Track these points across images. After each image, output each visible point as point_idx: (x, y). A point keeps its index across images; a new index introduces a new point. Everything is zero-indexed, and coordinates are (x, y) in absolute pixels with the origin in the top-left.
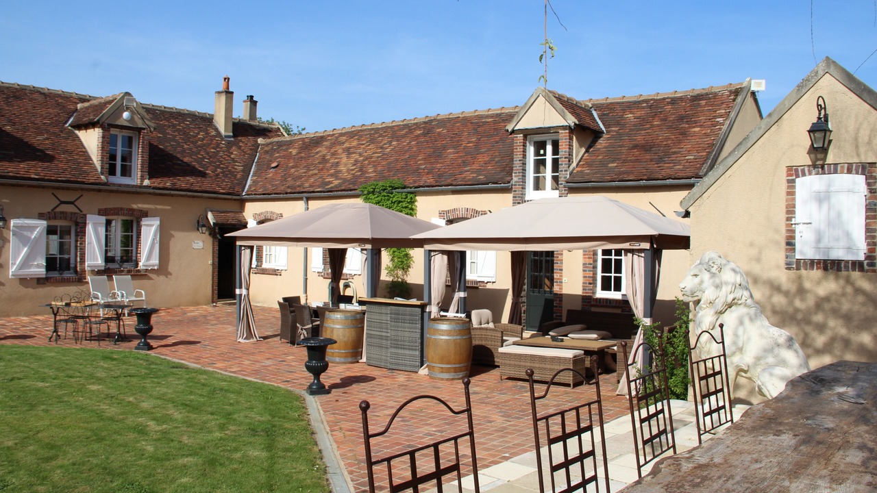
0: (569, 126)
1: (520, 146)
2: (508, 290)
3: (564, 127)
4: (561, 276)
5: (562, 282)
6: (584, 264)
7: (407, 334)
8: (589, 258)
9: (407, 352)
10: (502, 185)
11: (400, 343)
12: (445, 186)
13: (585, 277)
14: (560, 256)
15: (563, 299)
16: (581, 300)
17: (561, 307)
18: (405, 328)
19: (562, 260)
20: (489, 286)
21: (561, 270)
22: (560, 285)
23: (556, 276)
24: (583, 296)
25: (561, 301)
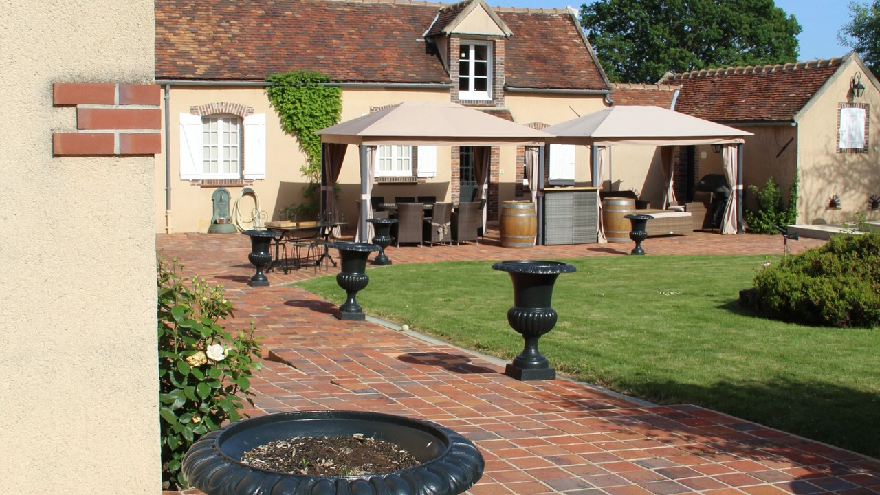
0: (506, 37)
1: (457, 49)
2: (449, 183)
3: (501, 37)
4: (498, 168)
5: (498, 174)
6: (517, 157)
7: (587, 214)
8: (522, 152)
9: (588, 228)
10: (444, 85)
11: (582, 222)
12: (380, 81)
13: (517, 168)
14: (496, 151)
15: (500, 189)
16: (514, 188)
17: (498, 195)
18: (586, 209)
19: (499, 154)
20: (428, 181)
21: (499, 163)
22: (496, 176)
23: (492, 168)
24: (516, 184)
25: (497, 189)
